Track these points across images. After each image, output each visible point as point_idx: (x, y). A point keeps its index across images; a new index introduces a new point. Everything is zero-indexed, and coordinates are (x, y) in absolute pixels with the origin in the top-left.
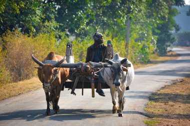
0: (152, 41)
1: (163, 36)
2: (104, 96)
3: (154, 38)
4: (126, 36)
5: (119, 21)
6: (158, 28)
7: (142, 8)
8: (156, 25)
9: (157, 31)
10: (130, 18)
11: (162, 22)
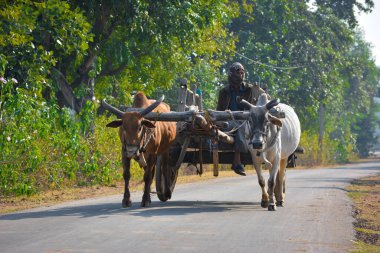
0: (351, 140)
1: (364, 134)
2: (244, 175)
3: (353, 136)
4: (319, 129)
5: (310, 109)
6: (358, 124)
7: (338, 95)
8: (354, 120)
9: (356, 128)
10: (324, 105)
11: (363, 116)
